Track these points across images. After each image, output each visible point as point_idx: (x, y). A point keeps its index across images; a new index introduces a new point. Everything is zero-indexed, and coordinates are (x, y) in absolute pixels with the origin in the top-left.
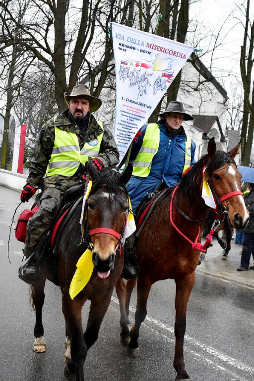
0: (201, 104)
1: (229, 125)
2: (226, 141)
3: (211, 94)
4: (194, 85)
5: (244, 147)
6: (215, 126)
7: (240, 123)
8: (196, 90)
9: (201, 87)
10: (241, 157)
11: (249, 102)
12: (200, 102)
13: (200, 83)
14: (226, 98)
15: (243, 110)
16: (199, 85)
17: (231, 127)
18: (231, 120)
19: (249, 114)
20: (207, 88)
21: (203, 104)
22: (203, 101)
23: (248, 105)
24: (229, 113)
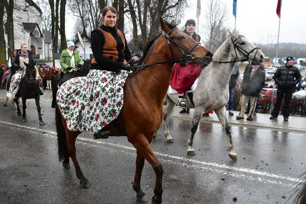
0: (29, 19)
1: (44, 28)
2: (43, 37)
3: (33, 13)
4: (23, 8)
5: (54, 40)
6: (37, 29)
7: (50, 26)
8: (24, 10)
9: (27, 9)
10: (52, 45)
11: (54, 16)
12: (28, 17)
13: (27, 7)
14: (41, 13)
15: (51, 20)
16: (26, 8)
17: (45, 28)
18: (45, 25)
19: (55, 23)
20: (31, 10)
21: (30, 18)
22: (29, 16)
23: (54, 18)
24: (44, 21)
